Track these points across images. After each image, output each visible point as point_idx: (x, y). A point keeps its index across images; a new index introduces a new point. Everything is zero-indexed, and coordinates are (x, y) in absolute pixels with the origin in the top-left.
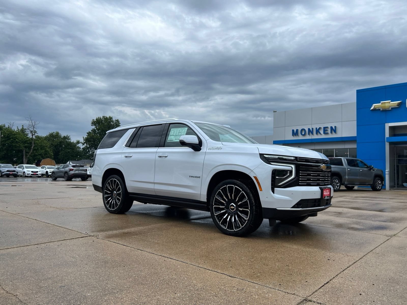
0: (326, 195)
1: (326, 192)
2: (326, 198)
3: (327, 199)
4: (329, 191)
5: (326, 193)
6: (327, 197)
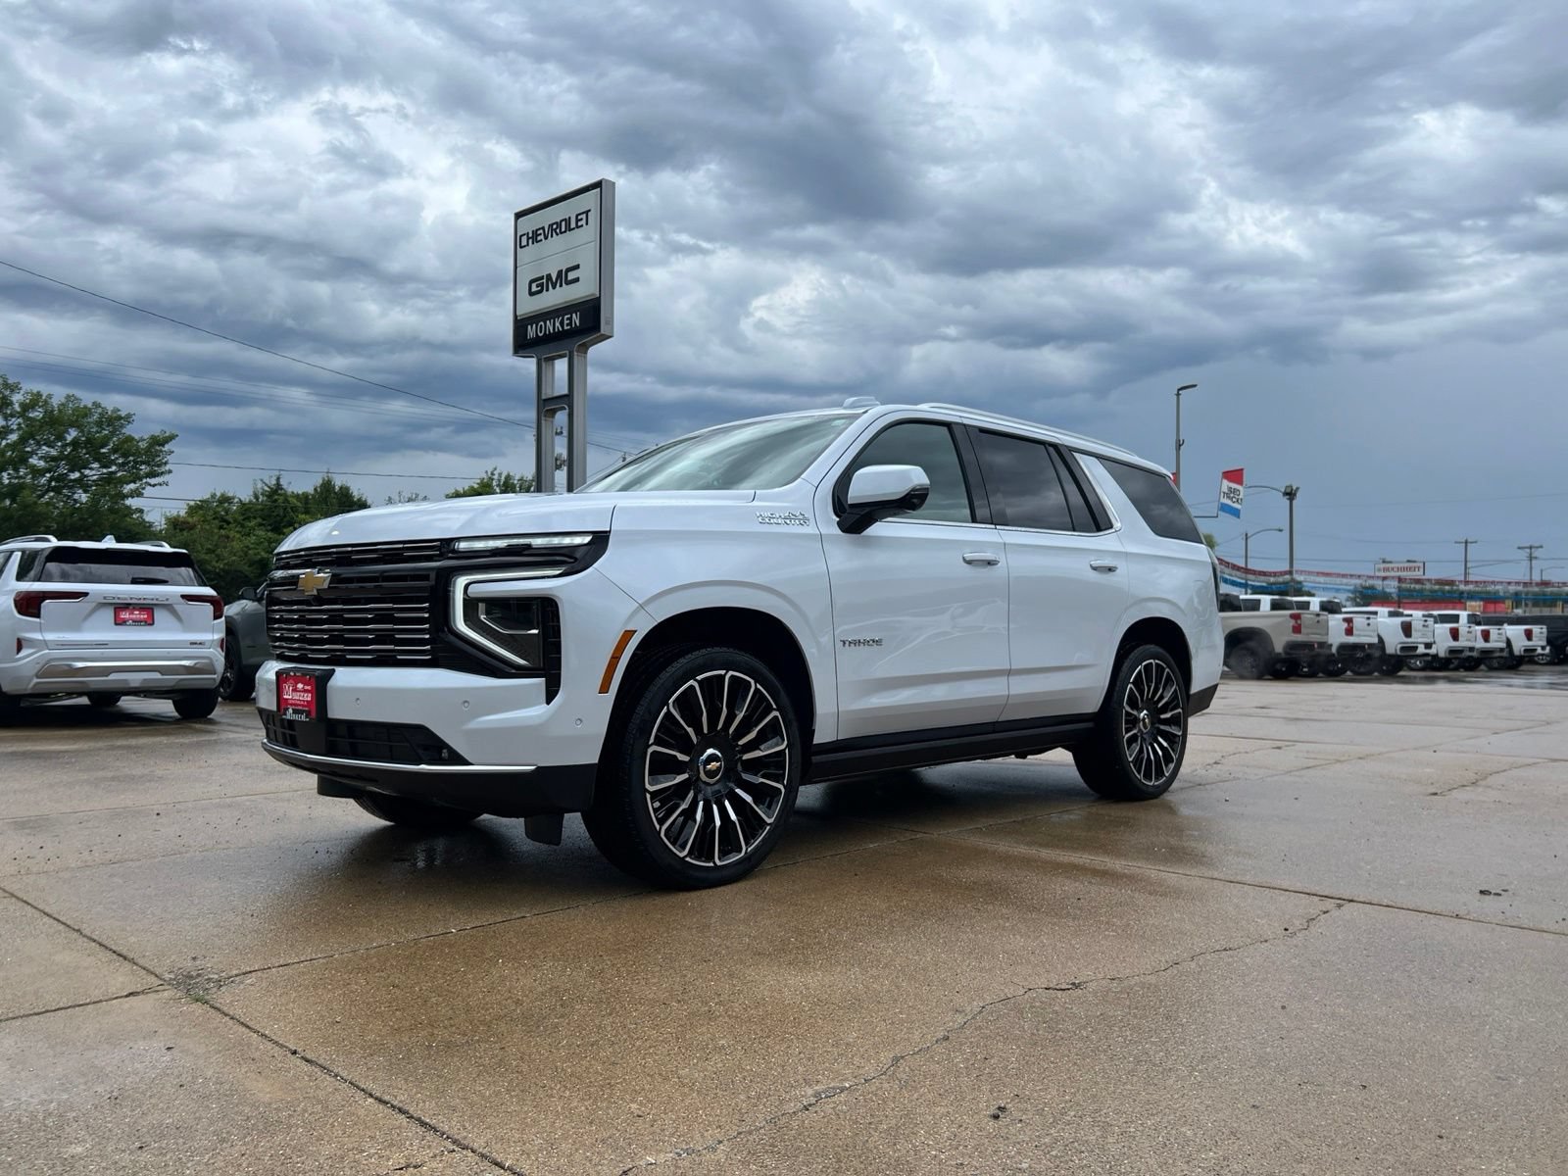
0: (291, 705)
1: (295, 690)
2: (288, 717)
3: (291, 722)
4: (309, 688)
5: (297, 696)
6: (295, 712)
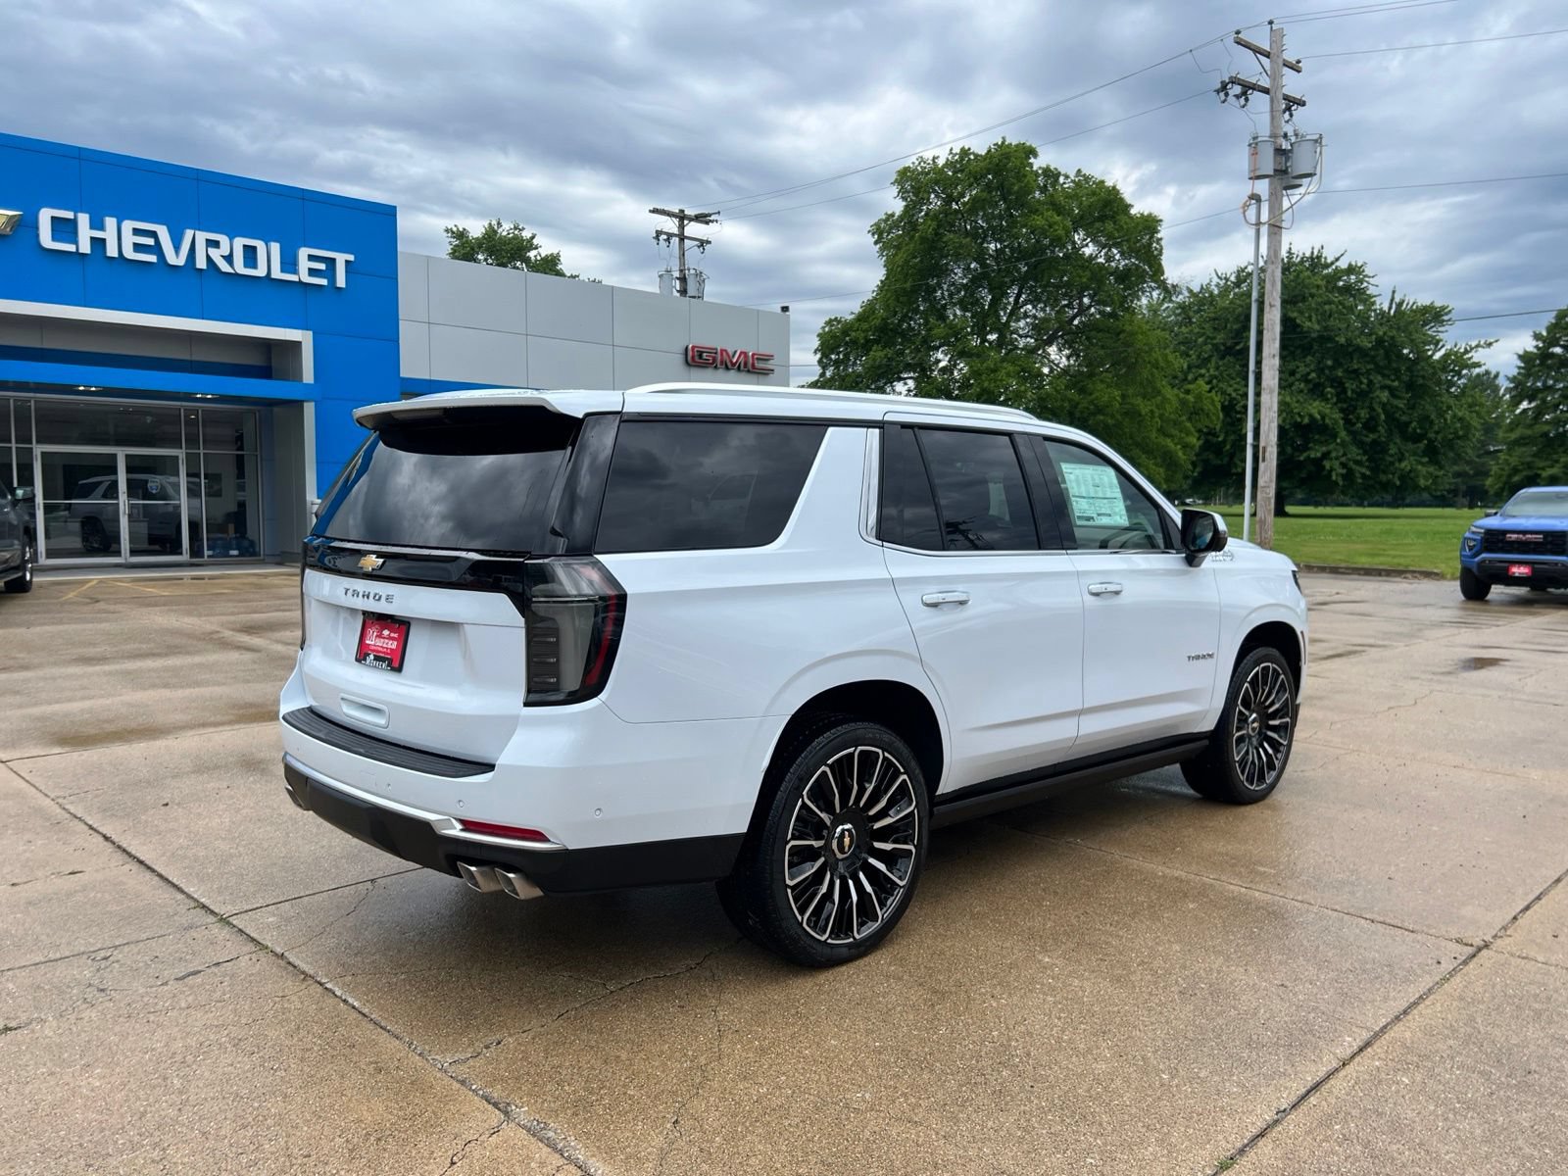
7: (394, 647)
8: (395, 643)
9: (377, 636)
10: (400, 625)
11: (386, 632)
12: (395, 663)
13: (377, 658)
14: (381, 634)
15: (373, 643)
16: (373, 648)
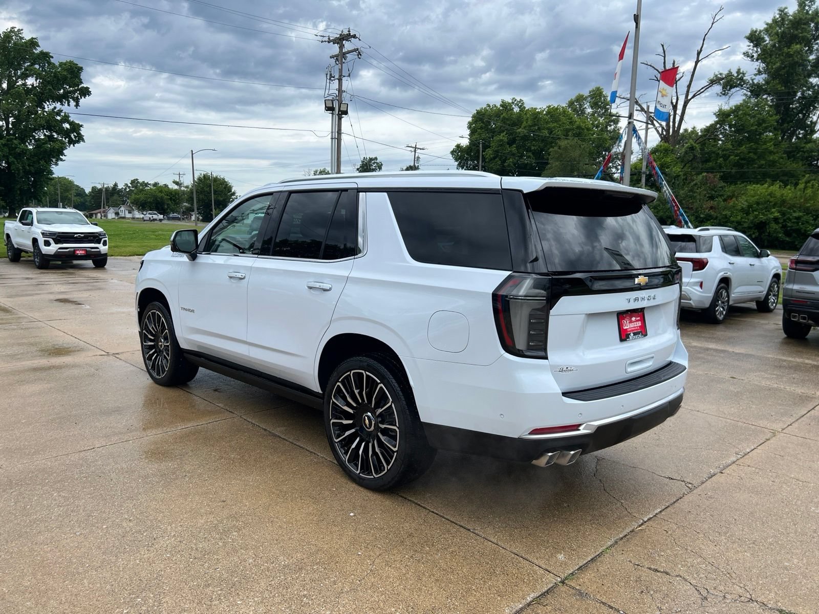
7: (640, 325)
8: (640, 322)
9: (629, 323)
10: (639, 313)
11: (633, 319)
12: (642, 332)
13: (635, 334)
14: (631, 320)
15: (628, 327)
16: (629, 330)
